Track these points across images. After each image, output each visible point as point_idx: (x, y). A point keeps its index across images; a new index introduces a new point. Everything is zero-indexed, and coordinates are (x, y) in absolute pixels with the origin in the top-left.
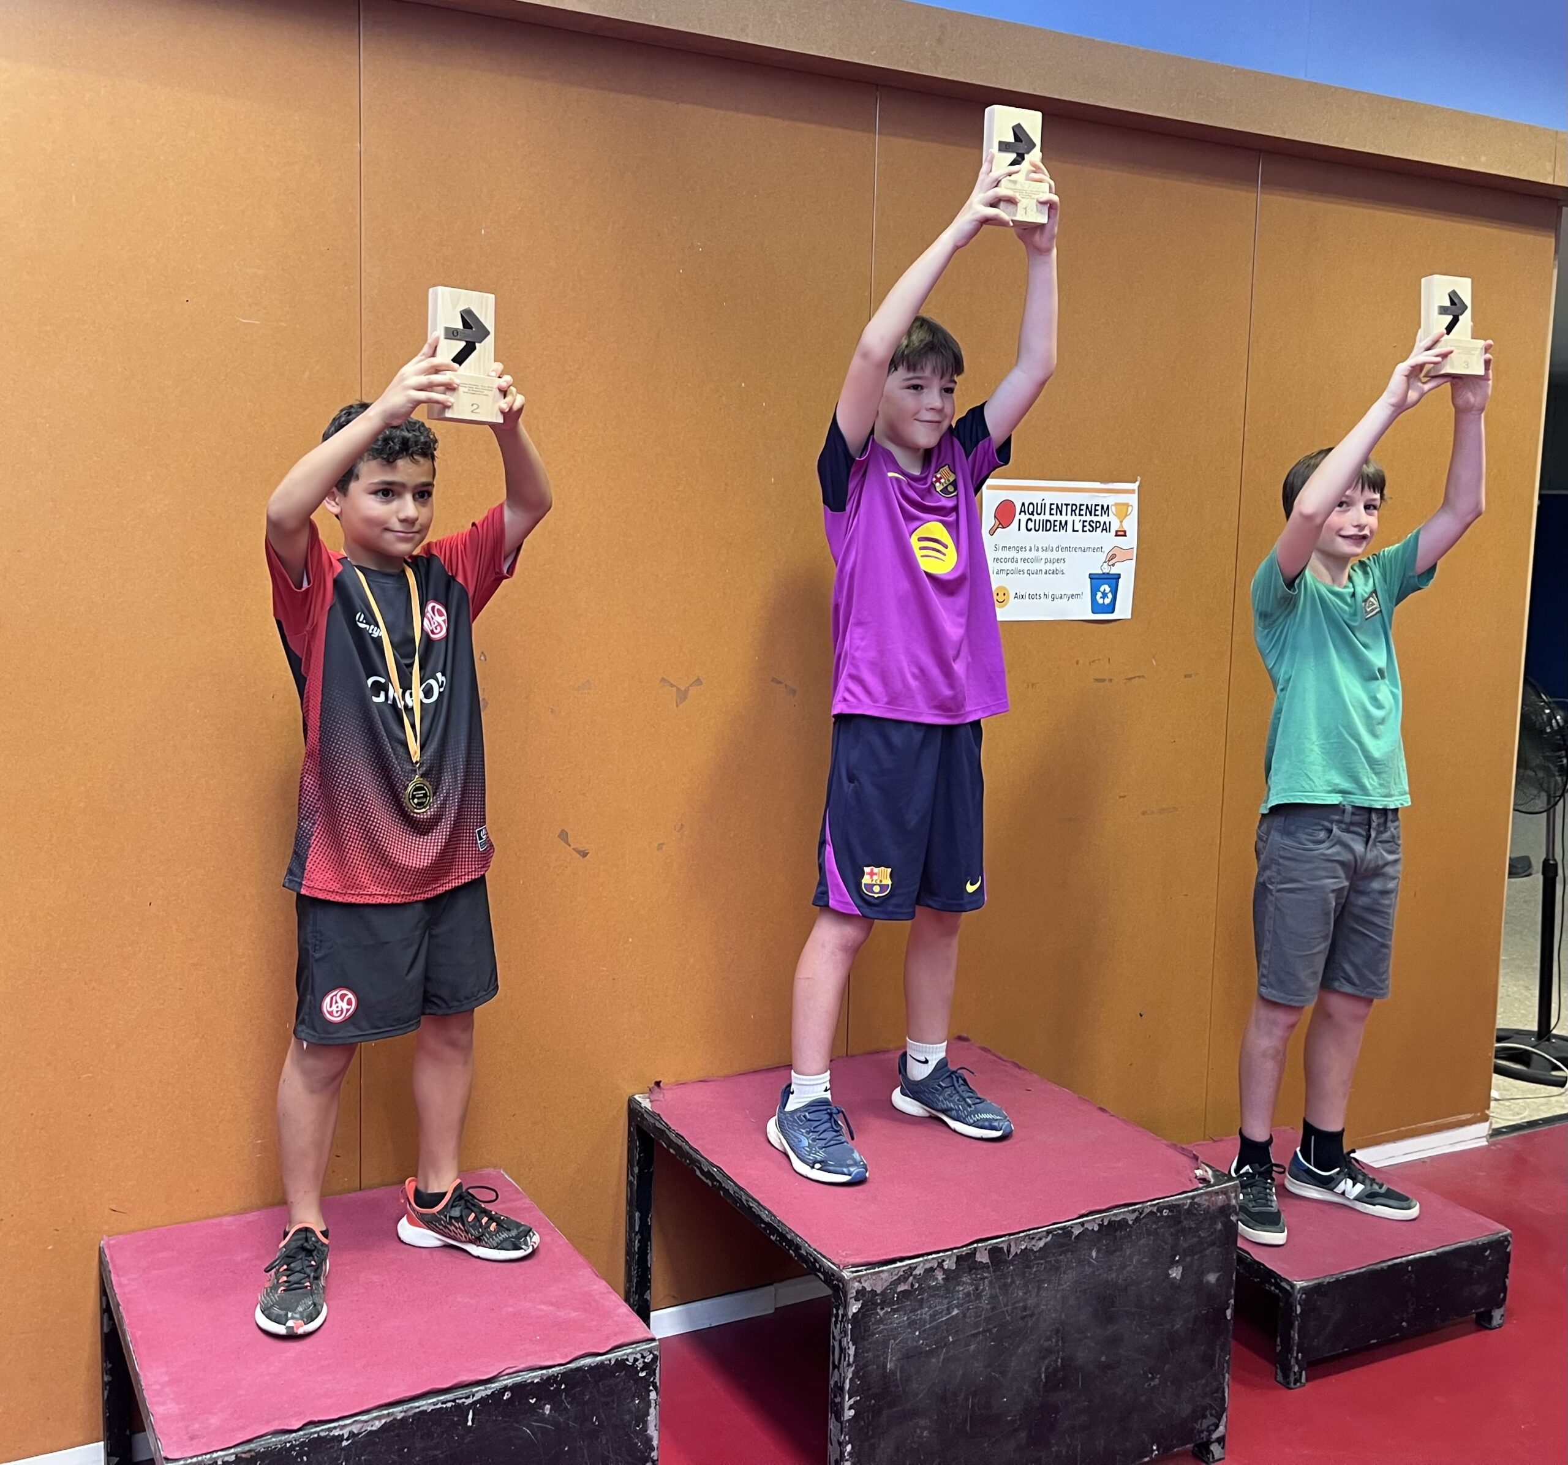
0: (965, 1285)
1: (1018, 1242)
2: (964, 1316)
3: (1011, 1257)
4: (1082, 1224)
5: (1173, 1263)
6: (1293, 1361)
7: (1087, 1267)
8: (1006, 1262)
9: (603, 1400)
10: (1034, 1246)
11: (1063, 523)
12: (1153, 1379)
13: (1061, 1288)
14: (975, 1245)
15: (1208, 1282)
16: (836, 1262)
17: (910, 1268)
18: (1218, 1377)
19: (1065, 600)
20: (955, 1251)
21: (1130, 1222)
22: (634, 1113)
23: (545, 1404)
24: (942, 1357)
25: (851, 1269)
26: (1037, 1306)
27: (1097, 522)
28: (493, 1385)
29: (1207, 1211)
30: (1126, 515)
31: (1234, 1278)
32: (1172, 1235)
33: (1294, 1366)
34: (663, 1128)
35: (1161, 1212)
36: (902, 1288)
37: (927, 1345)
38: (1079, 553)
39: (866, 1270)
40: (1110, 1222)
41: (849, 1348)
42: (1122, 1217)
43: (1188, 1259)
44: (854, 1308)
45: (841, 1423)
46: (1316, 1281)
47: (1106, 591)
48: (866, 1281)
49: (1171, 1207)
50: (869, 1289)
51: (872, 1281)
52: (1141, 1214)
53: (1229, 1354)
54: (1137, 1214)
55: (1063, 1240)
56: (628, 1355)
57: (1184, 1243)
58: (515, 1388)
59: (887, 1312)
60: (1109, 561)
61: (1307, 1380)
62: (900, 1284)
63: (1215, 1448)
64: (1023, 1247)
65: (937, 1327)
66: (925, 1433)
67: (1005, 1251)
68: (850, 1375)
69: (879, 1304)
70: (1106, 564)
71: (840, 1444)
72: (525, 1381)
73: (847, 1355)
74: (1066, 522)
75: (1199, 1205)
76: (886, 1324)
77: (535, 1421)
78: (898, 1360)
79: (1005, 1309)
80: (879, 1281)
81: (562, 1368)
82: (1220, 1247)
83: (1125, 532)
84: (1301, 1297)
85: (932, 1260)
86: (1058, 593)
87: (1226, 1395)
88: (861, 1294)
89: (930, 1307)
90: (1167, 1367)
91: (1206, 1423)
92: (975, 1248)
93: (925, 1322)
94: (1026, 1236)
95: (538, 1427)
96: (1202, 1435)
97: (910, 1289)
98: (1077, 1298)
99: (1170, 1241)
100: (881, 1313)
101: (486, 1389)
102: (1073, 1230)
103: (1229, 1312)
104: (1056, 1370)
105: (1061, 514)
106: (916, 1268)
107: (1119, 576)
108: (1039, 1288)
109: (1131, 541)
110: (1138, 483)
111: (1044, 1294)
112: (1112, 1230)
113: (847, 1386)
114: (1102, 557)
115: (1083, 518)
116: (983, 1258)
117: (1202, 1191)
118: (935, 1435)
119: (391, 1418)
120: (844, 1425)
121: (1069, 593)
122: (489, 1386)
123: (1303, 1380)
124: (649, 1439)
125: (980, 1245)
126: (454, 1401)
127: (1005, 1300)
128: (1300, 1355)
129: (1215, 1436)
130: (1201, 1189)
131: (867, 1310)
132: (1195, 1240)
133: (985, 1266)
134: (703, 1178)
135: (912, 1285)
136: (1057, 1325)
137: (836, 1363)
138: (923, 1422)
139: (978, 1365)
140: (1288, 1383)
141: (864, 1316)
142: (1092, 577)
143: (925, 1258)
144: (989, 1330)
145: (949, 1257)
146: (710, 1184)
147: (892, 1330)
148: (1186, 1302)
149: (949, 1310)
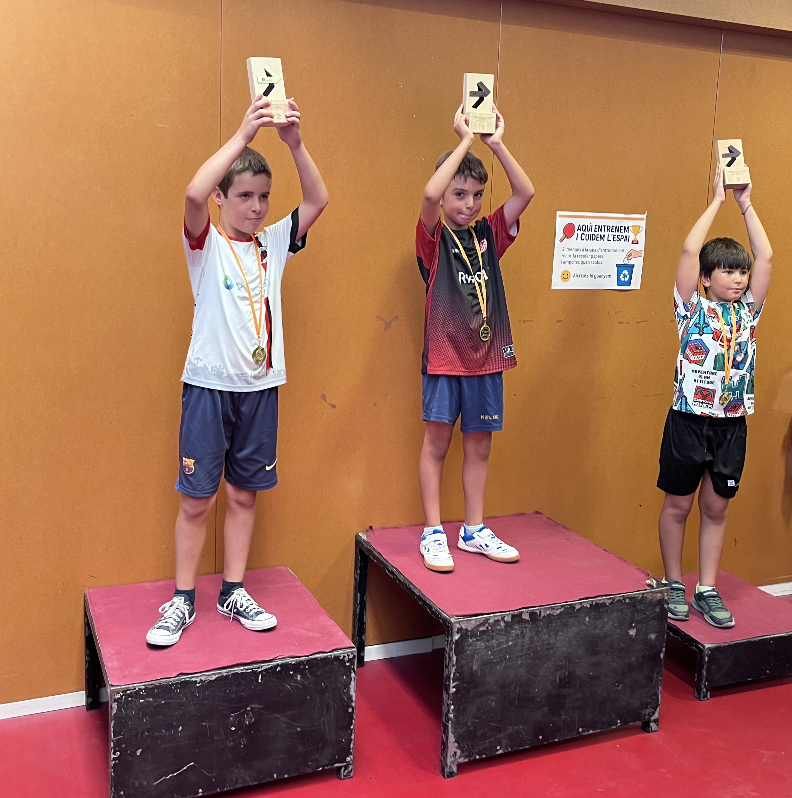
0: (516, 630)
1: (545, 610)
2: (515, 645)
3: (541, 617)
4: (581, 603)
5: (631, 627)
6: (703, 686)
7: (583, 625)
8: (538, 620)
9: (327, 675)
10: (554, 613)
11: (602, 236)
12: (618, 686)
13: (569, 635)
14: (522, 610)
15: (651, 639)
16: (448, 614)
17: (487, 619)
18: (656, 687)
19: (602, 278)
20: (511, 612)
21: (608, 604)
22: (358, 541)
23: (298, 675)
24: (503, 666)
25: (456, 618)
26: (555, 644)
27: (621, 236)
28: (271, 663)
29: (651, 601)
30: (639, 232)
31: (665, 637)
32: (631, 612)
33: (703, 688)
34: (371, 549)
35: (625, 600)
36: (482, 629)
37: (495, 659)
38: (611, 253)
39: (463, 618)
40: (596, 603)
41: (453, 657)
42: (603, 601)
43: (640, 626)
44: (456, 637)
45: (449, 694)
46: (717, 645)
47: (626, 274)
48: (462, 624)
49: (631, 598)
50: (464, 628)
51: (466, 624)
52: (614, 600)
53: (662, 677)
54: (611, 600)
55: (570, 611)
56: (340, 654)
57: (637, 617)
58: (282, 666)
59: (474, 641)
60: (628, 257)
61: (711, 697)
62: (481, 626)
63: (653, 725)
64: (548, 613)
65: (501, 650)
66: (493, 703)
67: (538, 614)
68: (453, 671)
69: (470, 636)
70: (626, 259)
71: (448, 705)
72: (288, 663)
73: (452, 660)
74: (604, 236)
75: (646, 598)
76: (474, 647)
77: (293, 682)
78: (479, 665)
79: (537, 644)
80: (470, 624)
81: (306, 657)
82: (658, 620)
83: (638, 241)
84: (708, 652)
85: (498, 616)
86: (598, 274)
87: (659, 698)
88: (460, 630)
89: (497, 640)
90: (626, 680)
91: (647, 711)
92: (522, 612)
93: (494, 648)
94: (549, 607)
95: (294, 686)
96: (646, 717)
97: (486, 630)
98: (577, 641)
99: (630, 615)
100: (471, 641)
101: (268, 665)
102: (576, 606)
103: (662, 655)
104: (565, 677)
105: (601, 231)
106: (489, 619)
107: (634, 265)
108: (557, 635)
109: (641, 246)
110: (646, 215)
111: (558, 637)
112: (597, 608)
113: (452, 676)
114: (625, 255)
115: (614, 233)
116: (526, 617)
117: (648, 591)
118: (498, 705)
119: (220, 675)
120: (450, 696)
121: (605, 275)
122: (269, 663)
123: (709, 696)
124: (351, 697)
125: (524, 610)
126: (252, 669)
127: (538, 639)
128: (707, 683)
129: (653, 718)
130: (648, 590)
131: (463, 639)
132: (645, 616)
133: (527, 621)
134: (389, 574)
135: (487, 628)
136: (566, 655)
137: (447, 665)
138: (492, 698)
139: (523, 671)
140: (700, 697)
141: (462, 641)
142: (618, 266)
143: (495, 614)
144: (529, 654)
145: (508, 615)
146: (392, 577)
147: (476, 650)
148: (638, 648)
149: (507, 642)
